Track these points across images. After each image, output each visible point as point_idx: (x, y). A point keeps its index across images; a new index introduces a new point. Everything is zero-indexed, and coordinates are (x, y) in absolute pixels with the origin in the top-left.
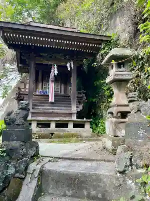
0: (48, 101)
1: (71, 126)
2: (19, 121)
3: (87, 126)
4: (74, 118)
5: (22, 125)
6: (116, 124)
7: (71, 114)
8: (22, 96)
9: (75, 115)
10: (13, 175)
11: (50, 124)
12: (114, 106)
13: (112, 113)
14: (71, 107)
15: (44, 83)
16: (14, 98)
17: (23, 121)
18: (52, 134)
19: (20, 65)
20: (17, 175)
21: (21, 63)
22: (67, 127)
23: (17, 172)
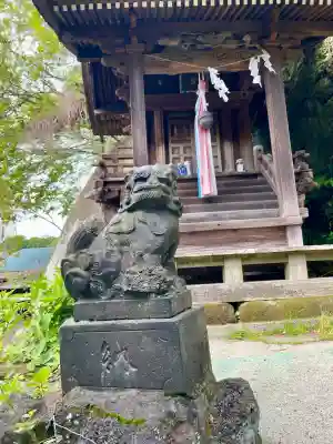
0: (197, 194)
2: (141, 274)
4: (296, 241)
5: (160, 292)
7: (281, 231)
8: (115, 188)
9: (299, 232)
11: (221, 269)
14: (276, 205)
15: (171, 146)
16: (92, 197)
17: (160, 270)
18: (236, 305)
19: (96, 112)
21: (98, 107)
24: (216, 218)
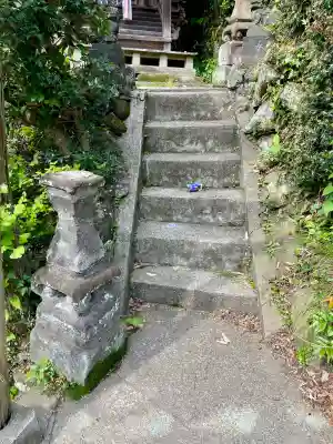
1: (163, 62)
3: (189, 64)
4: (168, 50)
6: (234, 48)
7: (161, 44)
9: (170, 46)
10: (118, 98)
11: (131, 58)
12: (233, 22)
13: (229, 33)
14: (161, 31)
20: (123, 97)
22: (157, 64)
23: (121, 94)
24: (130, 33)
